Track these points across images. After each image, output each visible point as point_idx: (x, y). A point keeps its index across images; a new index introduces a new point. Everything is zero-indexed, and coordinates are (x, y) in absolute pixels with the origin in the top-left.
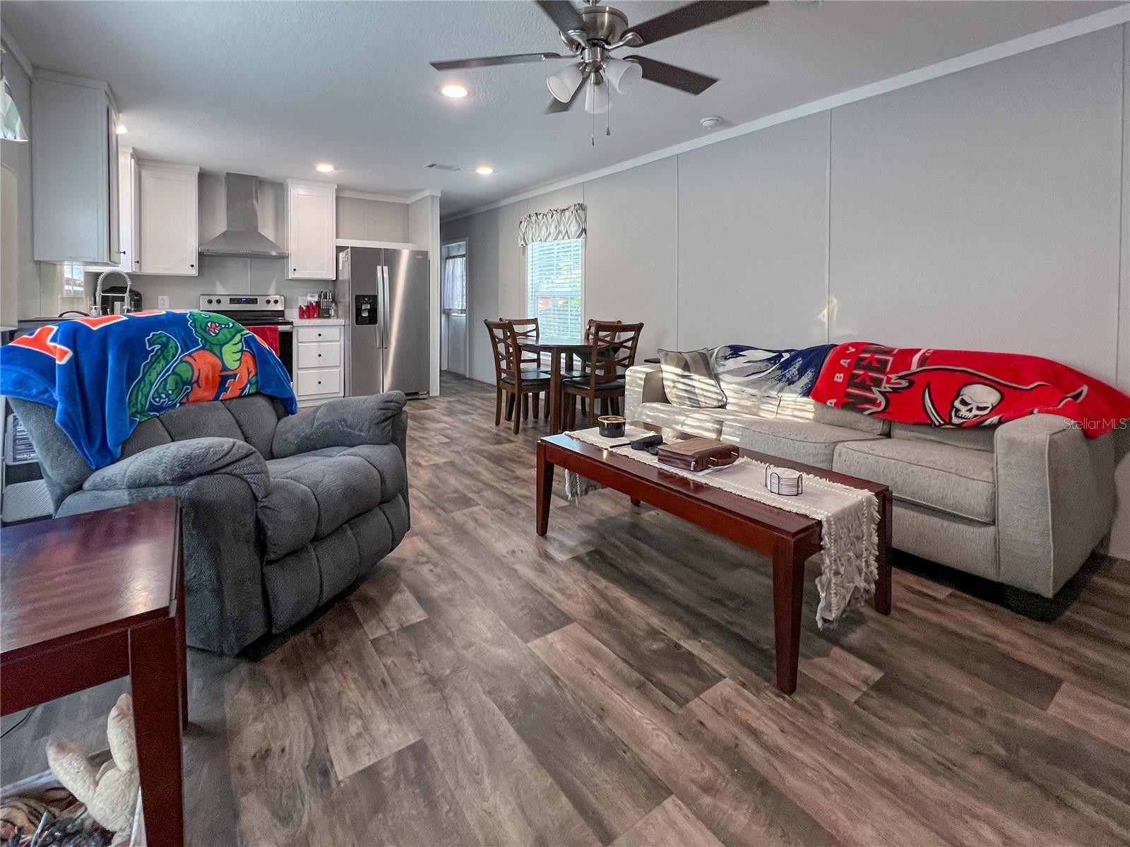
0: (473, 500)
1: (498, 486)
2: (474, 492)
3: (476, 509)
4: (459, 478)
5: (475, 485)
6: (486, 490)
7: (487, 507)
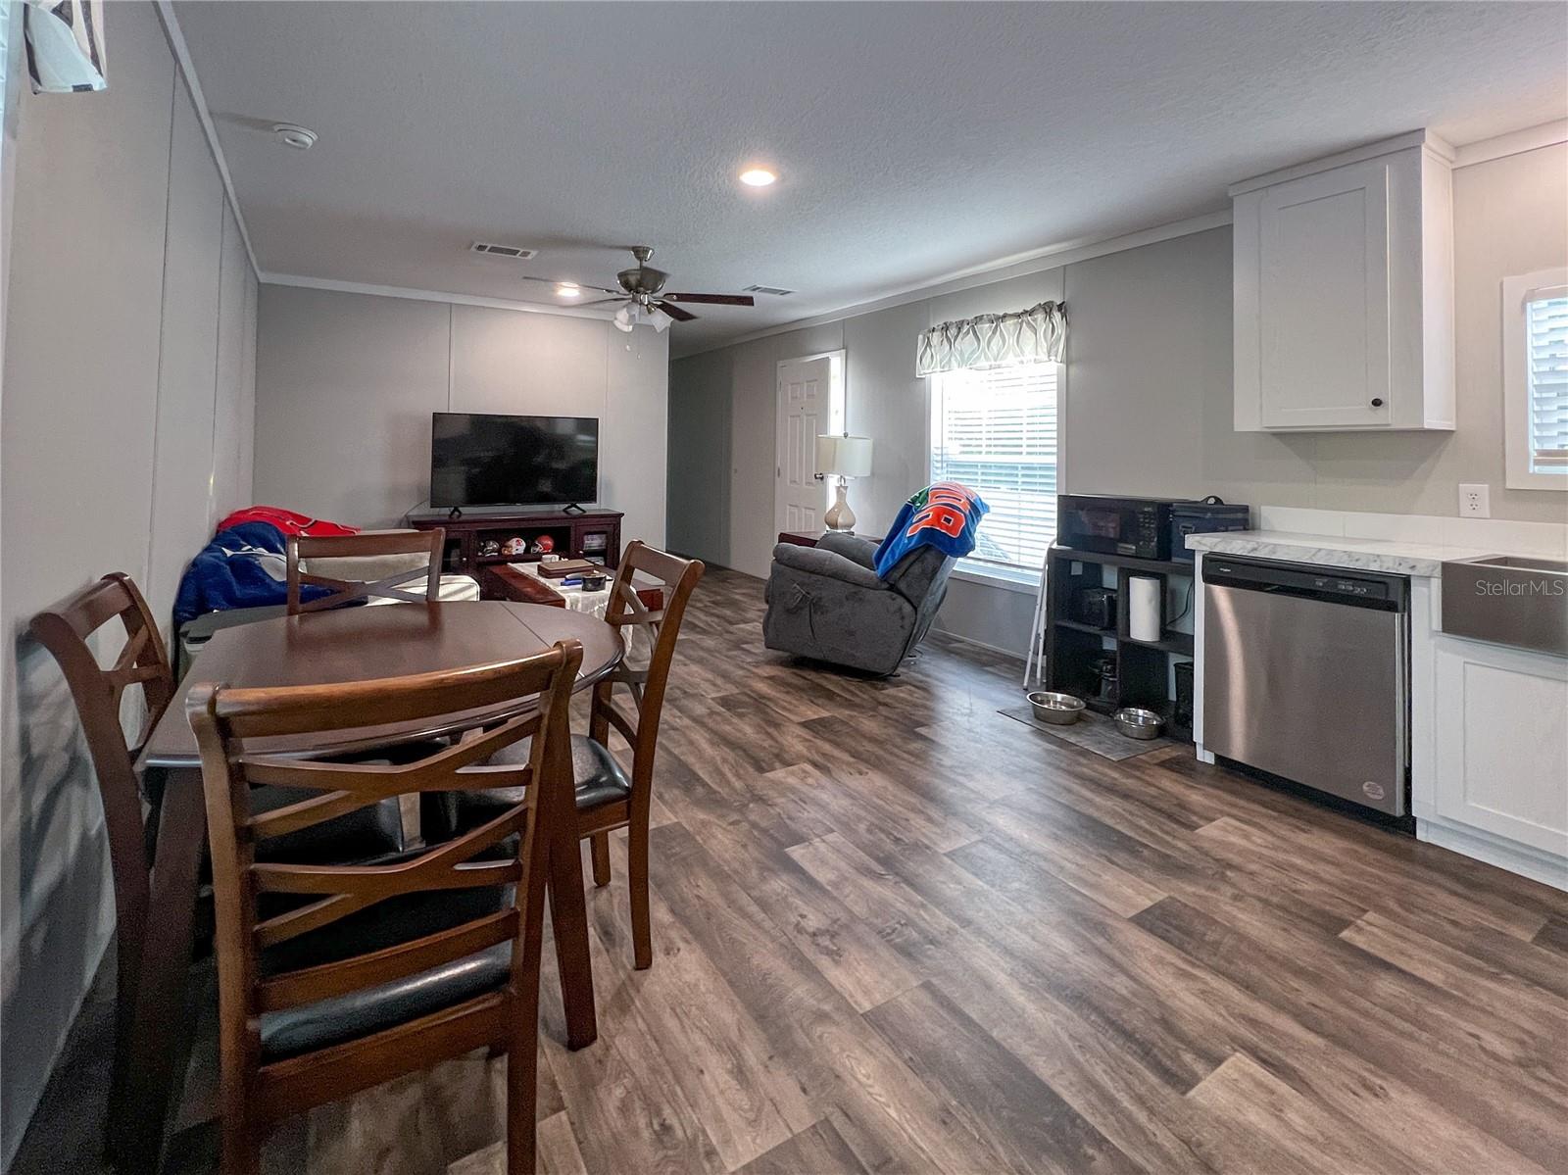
0: (719, 704)
1: (687, 722)
2: (718, 714)
3: (714, 695)
4: (739, 735)
5: (718, 723)
6: (702, 716)
7: (702, 695)
